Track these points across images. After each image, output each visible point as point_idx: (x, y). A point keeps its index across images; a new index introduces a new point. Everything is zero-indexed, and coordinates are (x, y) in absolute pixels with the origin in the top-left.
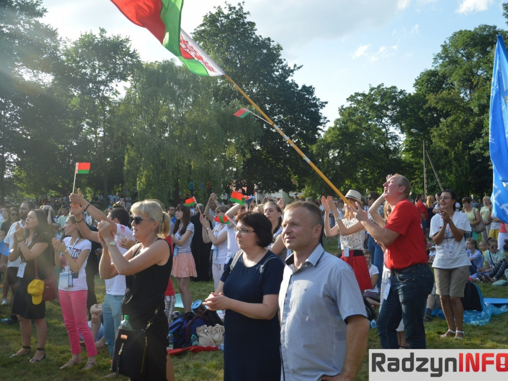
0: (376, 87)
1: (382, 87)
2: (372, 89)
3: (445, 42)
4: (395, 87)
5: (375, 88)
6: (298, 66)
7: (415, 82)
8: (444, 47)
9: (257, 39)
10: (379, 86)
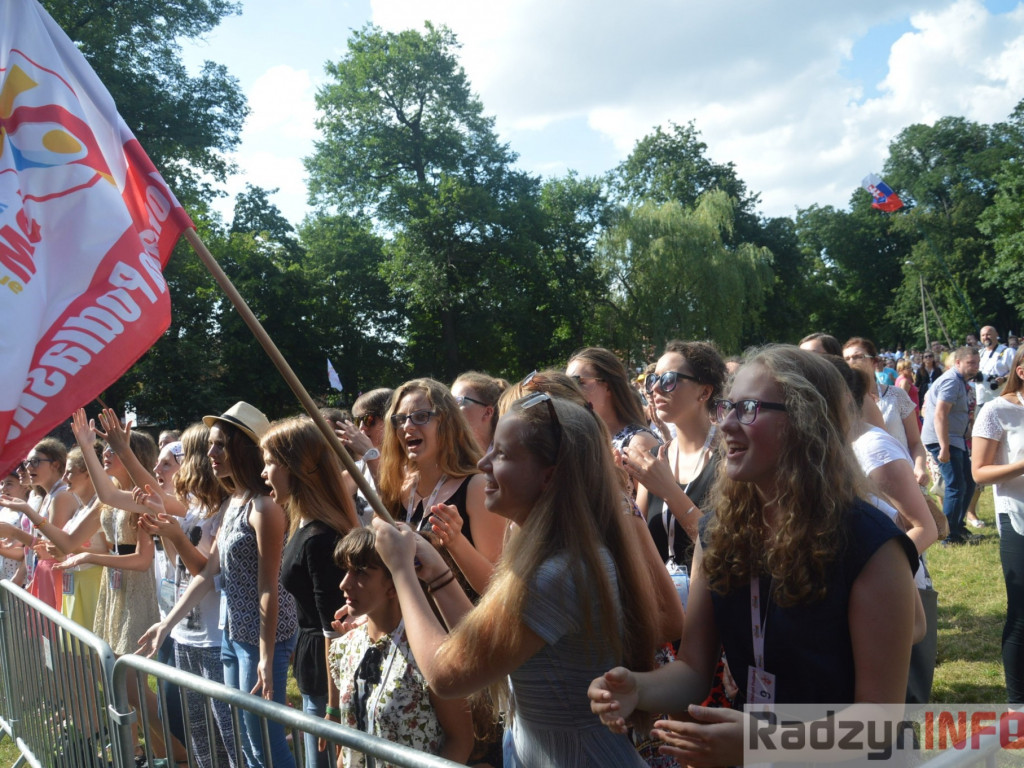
0: (807, 208)
1: (816, 209)
2: (800, 212)
3: (891, 141)
4: (830, 207)
5: (803, 211)
6: (755, 193)
7: (851, 198)
8: (893, 148)
9: (706, 163)
10: (812, 207)
